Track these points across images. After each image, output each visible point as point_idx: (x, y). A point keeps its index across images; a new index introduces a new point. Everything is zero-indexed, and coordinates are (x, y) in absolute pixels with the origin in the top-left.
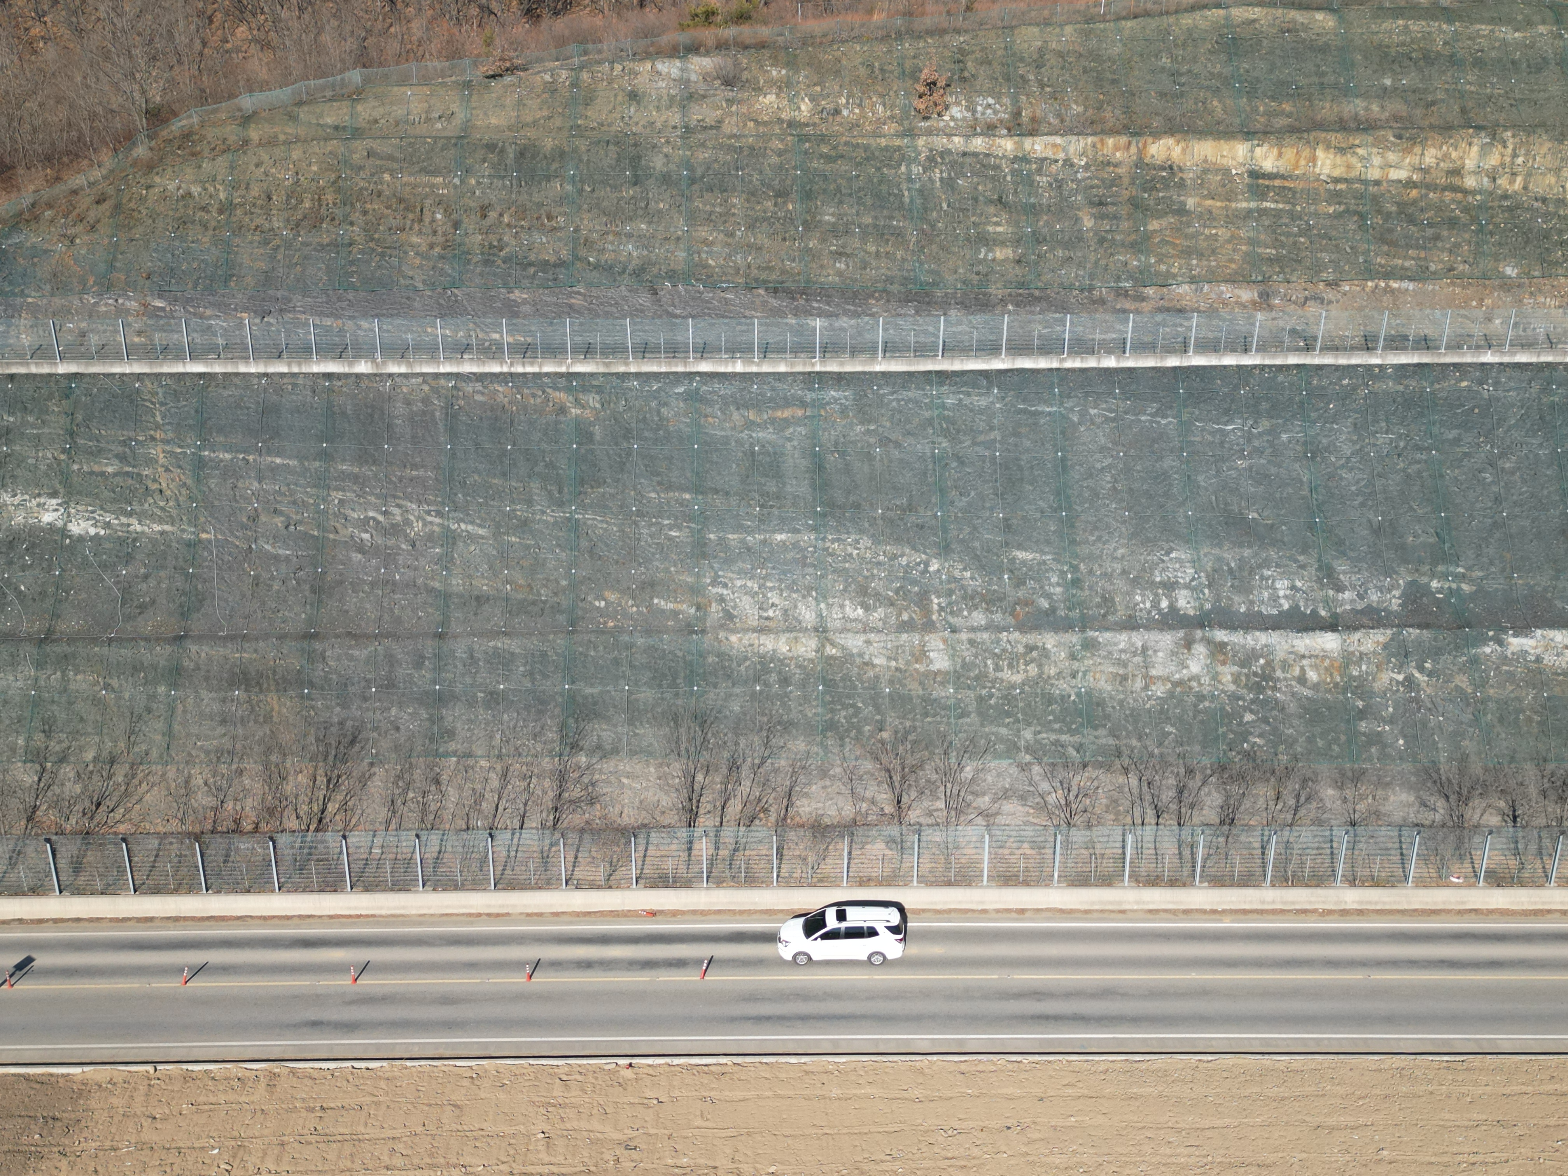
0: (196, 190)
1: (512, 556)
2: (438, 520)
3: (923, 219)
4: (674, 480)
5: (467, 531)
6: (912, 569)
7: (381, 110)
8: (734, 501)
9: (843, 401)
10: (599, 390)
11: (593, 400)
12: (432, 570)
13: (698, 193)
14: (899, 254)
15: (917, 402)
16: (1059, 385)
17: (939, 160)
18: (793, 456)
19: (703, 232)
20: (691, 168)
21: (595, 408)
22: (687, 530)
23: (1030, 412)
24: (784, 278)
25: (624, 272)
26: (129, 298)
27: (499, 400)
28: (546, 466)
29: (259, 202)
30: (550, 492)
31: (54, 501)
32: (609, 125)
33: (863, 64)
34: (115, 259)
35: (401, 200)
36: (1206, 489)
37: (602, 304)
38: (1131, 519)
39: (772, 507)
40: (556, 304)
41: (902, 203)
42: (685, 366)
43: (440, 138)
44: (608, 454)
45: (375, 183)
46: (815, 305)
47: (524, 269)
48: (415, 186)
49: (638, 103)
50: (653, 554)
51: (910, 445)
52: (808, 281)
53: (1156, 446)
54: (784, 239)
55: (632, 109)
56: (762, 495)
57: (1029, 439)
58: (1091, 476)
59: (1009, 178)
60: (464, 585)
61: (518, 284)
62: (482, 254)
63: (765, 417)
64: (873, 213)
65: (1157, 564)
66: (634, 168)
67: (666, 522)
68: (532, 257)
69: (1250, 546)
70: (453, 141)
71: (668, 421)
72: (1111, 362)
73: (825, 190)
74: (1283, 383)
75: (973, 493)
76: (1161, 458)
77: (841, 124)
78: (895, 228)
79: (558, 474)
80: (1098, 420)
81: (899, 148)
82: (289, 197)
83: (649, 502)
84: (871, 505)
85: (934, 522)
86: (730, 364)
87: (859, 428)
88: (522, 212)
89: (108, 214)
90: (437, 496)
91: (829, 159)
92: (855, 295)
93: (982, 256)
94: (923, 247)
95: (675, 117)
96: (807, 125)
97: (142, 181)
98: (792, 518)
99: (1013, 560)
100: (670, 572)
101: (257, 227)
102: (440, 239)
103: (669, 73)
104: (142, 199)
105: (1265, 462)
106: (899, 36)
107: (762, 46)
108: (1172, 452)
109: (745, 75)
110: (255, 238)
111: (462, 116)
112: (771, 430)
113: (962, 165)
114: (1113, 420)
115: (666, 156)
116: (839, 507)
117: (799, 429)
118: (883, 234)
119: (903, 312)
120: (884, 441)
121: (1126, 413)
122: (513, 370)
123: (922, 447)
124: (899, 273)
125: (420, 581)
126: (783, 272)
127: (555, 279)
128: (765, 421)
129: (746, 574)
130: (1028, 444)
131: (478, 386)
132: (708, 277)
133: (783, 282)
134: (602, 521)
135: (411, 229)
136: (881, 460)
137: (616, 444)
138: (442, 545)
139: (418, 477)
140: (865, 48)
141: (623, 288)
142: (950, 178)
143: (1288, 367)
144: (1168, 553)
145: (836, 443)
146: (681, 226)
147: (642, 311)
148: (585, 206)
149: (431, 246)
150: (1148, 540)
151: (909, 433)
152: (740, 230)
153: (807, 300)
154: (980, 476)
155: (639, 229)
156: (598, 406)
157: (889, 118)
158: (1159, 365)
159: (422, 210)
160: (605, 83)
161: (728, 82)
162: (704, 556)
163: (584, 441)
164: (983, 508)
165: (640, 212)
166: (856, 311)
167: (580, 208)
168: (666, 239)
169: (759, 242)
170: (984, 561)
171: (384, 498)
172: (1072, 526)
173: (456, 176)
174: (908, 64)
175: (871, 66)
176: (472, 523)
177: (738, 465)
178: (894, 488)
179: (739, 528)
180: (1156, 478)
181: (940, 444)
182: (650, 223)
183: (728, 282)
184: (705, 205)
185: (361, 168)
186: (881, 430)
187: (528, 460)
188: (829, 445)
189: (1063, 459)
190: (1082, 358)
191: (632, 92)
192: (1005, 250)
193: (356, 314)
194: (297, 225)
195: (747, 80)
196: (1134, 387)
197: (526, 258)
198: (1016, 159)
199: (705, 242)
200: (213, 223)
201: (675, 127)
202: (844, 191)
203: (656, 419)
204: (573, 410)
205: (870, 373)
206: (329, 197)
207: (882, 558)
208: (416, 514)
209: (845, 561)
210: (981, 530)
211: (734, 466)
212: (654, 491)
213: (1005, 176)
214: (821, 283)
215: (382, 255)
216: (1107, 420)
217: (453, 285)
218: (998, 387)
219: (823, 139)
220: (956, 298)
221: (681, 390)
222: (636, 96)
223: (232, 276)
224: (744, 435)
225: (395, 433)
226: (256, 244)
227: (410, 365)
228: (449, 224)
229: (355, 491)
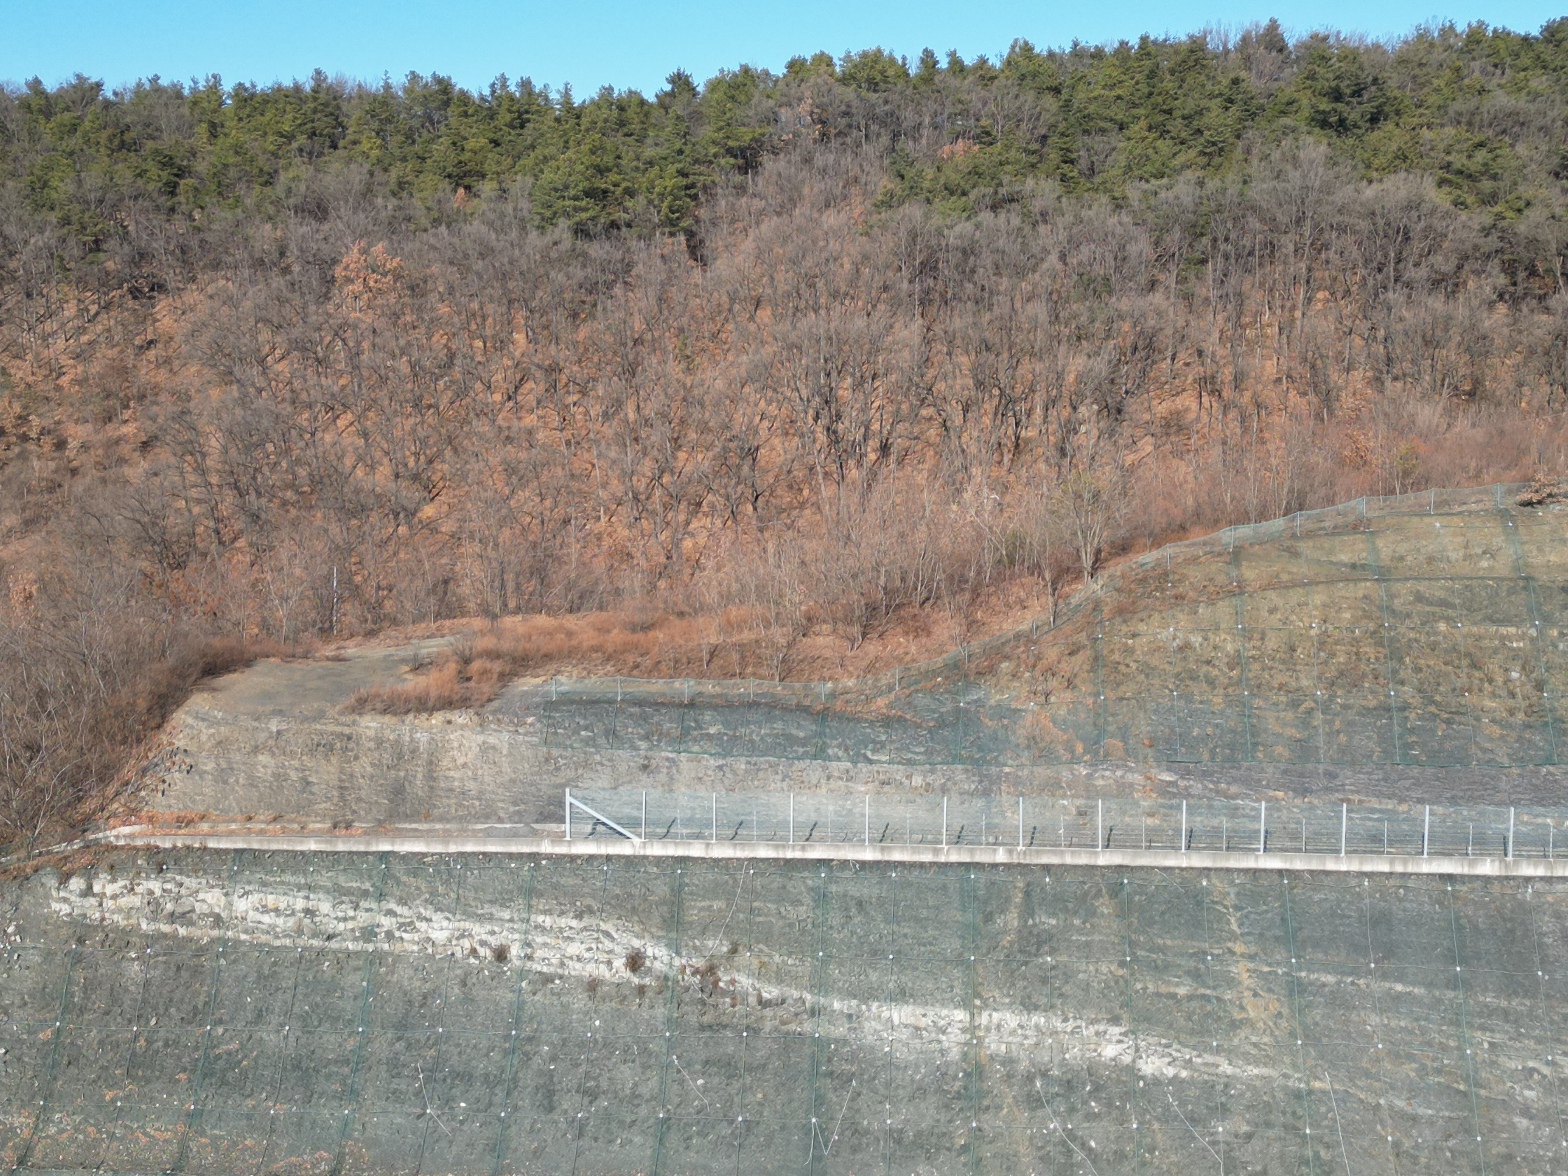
0: (1195, 640)
7: (1406, 545)
26: (1130, 770)
29: (1280, 655)
31: (1115, 1031)
34: (1105, 721)
35: (1468, 655)
43: (1499, 579)
45: (1428, 633)
48: (1479, 638)
70: (1521, 583)
82: (1317, 650)
89: (1085, 667)
97: (1128, 629)
101: (1281, 685)
102: (1521, 702)
104: (1129, 650)
110: (1282, 698)
111: (1511, 552)
149: (1511, 712)
159: (1492, 667)
171: (1546, 1042)
173: (1531, 625)
185: (1408, 615)
193: (1426, 796)
194: (1333, 684)
200: (1224, 680)
206: (1369, 651)
215: (1449, 722)
217: (1548, 761)
223: (1257, 744)
225: (1547, 955)
226: (1281, 707)
227: (1550, 866)
228: (1529, 687)
229: (1507, 1032)
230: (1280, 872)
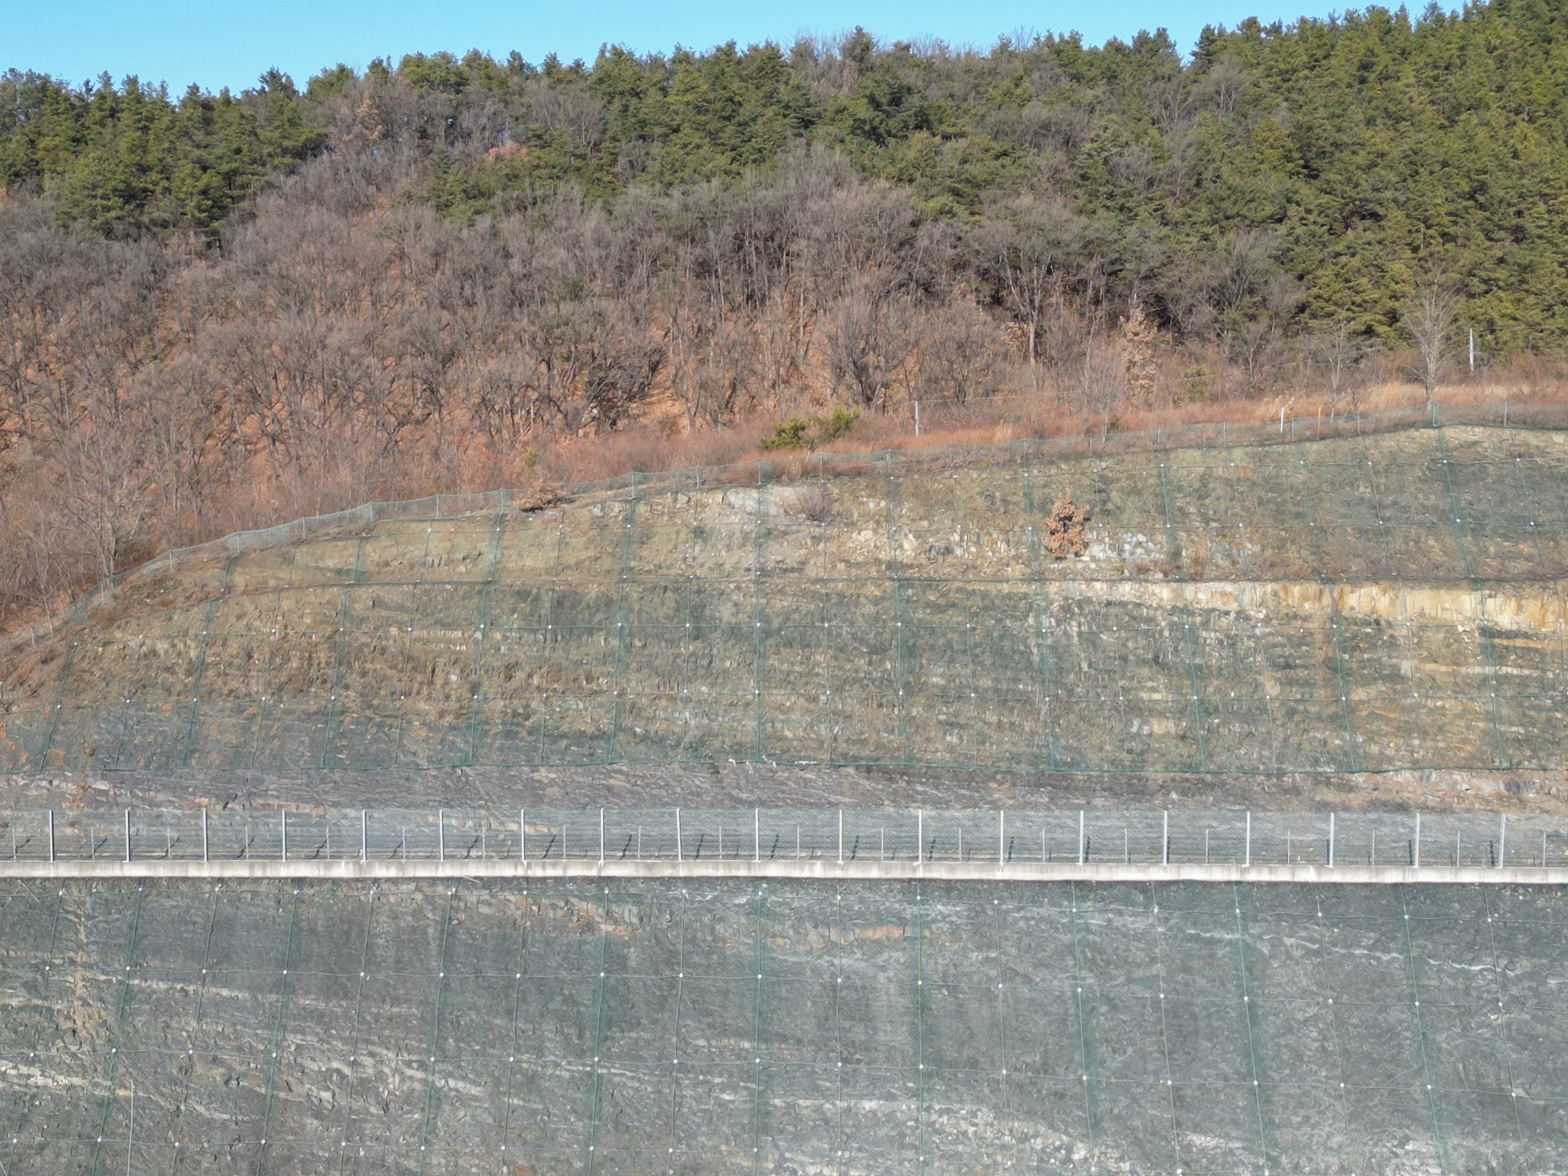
0: (162, 646)
1: (512, 1125)
2: (419, 1075)
3: (1058, 683)
4: (729, 1021)
5: (457, 1090)
6: (1051, 1154)
7: (394, 551)
8: (808, 1052)
9: (954, 919)
10: (638, 899)
11: (629, 912)
12: (408, 1144)
13: (774, 649)
14: (1028, 726)
15: (1052, 922)
16: (1241, 905)
17: (1076, 610)
18: (887, 993)
19: (778, 696)
20: (767, 620)
21: (631, 924)
22: (745, 1093)
23: (1204, 939)
24: (880, 753)
25: (678, 745)
26: (66, 779)
27: (509, 913)
28: (565, 1001)
29: (237, 662)
30: (567, 1037)
32: (669, 567)
33: (981, 494)
34: (55, 731)
35: (409, 659)
36: (1451, 1054)
37: (648, 785)
38: (1348, 1092)
39: (858, 1061)
40: (591, 786)
41: (1030, 663)
42: (749, 869)
43: (462, 584)
44: (645, 984)
45: (380, 638)
46: (920, 788)
47: (554, 742)
48: (427, 642)
49: (705, 541)
50: (699, 1126)
51: (1042, 980)
52: (911, 758)
53: (1377, 991)
54: (880, 706)
55: (697, 549)
56: (846, 1045)
57: (1204, 976)
58: (1290, 1030)
59: (1166, 633)
60: (447, 1166)
61: (545, 761)
62: (504, 723)
63: (851, 937)
64: (993, 675)
65: (1389, 1159)
66: (696, 619)
67: (718, 1080)
68: (565, 728)
69: (1516, 1138)
70: (477, 588)
71: (724, 941)
72: (1309, 875)
73: (932, 647)
74: (1544, 908)
75: (1130, 1050)
76: (1384, 1009)
77: (952, 566)
78: (1021, 693)
79: (578, 1012)
80: (1297, 953)
81: (1025, 596)
82: (273, 655)
83: (696, 1052)
84: (993, 1062)
85: (1078, 1089)
86: (807, 867)
87: (974, 956)
88: (556, 673)
89: (54, 675)
90: (421, 1041)
91: (938, 609)
92: (972, 776)
93: (1134, 730)
94: (1058, 717)
95: (749, 558)
96: (911, 566)
97: (100, 636)
98: (885, 1078)
99: (1188, 1147)
100: (720, 1152)
101: (231, 692)
102: (453, 705)
103: (743, 507)
104: (98, 658)
105: (1528, 1017)
106: (1026, 462)
107: (858, 473)
108: (1399, 1000)
109: (836, 507)
110: (229, 705)
111: (491, 556)
112: (859, 955)
113: (1106, 617)
114: (1317, 953)
115: (736, 604)
116: (950, 1065)
117: (895, 955)
118: (1006, 701)
119: (1033, 799)
120: (1009, 974)
121: (1334, 944)
122: (530, 873)
123: (1061, 984)
124: (1028, 750)
125: (390, 1160)
126: (879, 746)
127: (592, 755)
128: (851, 944)
129: (822, 1157)
130: (1202, 982)
131: (485, 895)
132: (784, 752)
133: (878, 759)
134: (633, 1078)
135: (418, 693)
136: (1006, 999)
137: (657, 972)
138: (423, 1109)
139: (399, 1016)
140: (984, 476)
141: (676, 765)
142: (1092, 633)
143: (1549, 887)
144: (1402, 1145)
145: (945, 976)
146: (751, 688)
147: (699, 795)
148: (634, 665)
149: (442, 714)
150: (1374, 1124)
151: (1042, 964)
152: (824, 693)
153: (908, 783)
154: (1140, 1026)
155: (700, 693)
156: (635, 920)
157: (1013, 558)
158: (1374, 880)
159: (433, 671)
160: (666, 518)
161: (816, 516)
162: (765, 1129)
163: (615, 967)
164: (1145, 1071)
165: (701, 672)
166: (972, 797)
167: (627, 666)
168: (731, 705)
169: (848, 709)
170: (1148, 1147)
171: (353, 1043)
172: (1268, 1101)
173: (478, 629)
174: (1037, 494)
175: (991, 497)
176: (464, 1078)
177: (814, 1003)
178: (1023, 1039)
179: (814, 1090)
180: (1379, 1036)
181: (1084, 979)
182: (713, 685)
183: (809, 758)
184: (782, 662)
185: (363, 620)
186: (1004, 958)
187: (541, 992)
188: (935, 977)
189: (1252, 1006)
190: (1270, 869)
191: (698, 528)
192: (1164, 723)
193: (342, 799)
194: (280, 689)
195: (839, 514)
196: (1342, 909)
197: (557, 728)
198: (1174, 610)
199: (780, 708)
200: (179, 687)
201: (748, 570)
202: (956, 647)
203: (709, 938)
204: (603, 927)
205: (989, 882)
206: (322, 656)
207: (1007, 1139)
208: (393, 1065)
209: (956, 1141)
210: (1143, 1102)
211: (809, 1004)
212: (703, 1036)
213: (1161, 632)
214: (927, 761)
215: (380, 726)
216: (1309, 953)
217: (465, 762)
218: (1160, 905)
219: (930, 583)
220: (1102, 782)
221: (742, 900)
222: (702, 532)
223: (195, 751)
224: (823, 962)
225: (375, 956)
226: (227, 712)
227: (401, 867)
228: (466, 687)
229: (317, 1034)
230: (141, 880)
